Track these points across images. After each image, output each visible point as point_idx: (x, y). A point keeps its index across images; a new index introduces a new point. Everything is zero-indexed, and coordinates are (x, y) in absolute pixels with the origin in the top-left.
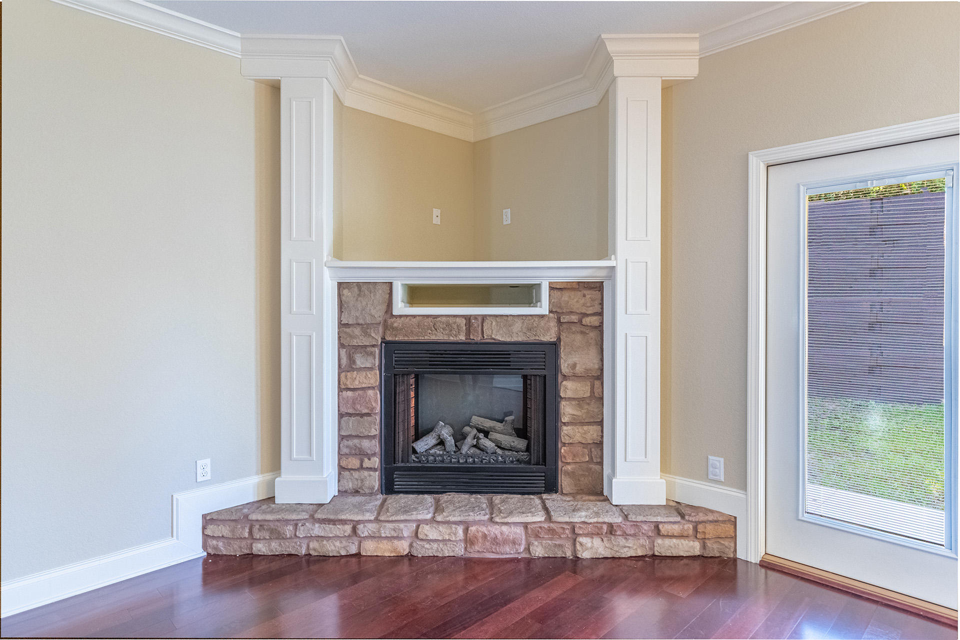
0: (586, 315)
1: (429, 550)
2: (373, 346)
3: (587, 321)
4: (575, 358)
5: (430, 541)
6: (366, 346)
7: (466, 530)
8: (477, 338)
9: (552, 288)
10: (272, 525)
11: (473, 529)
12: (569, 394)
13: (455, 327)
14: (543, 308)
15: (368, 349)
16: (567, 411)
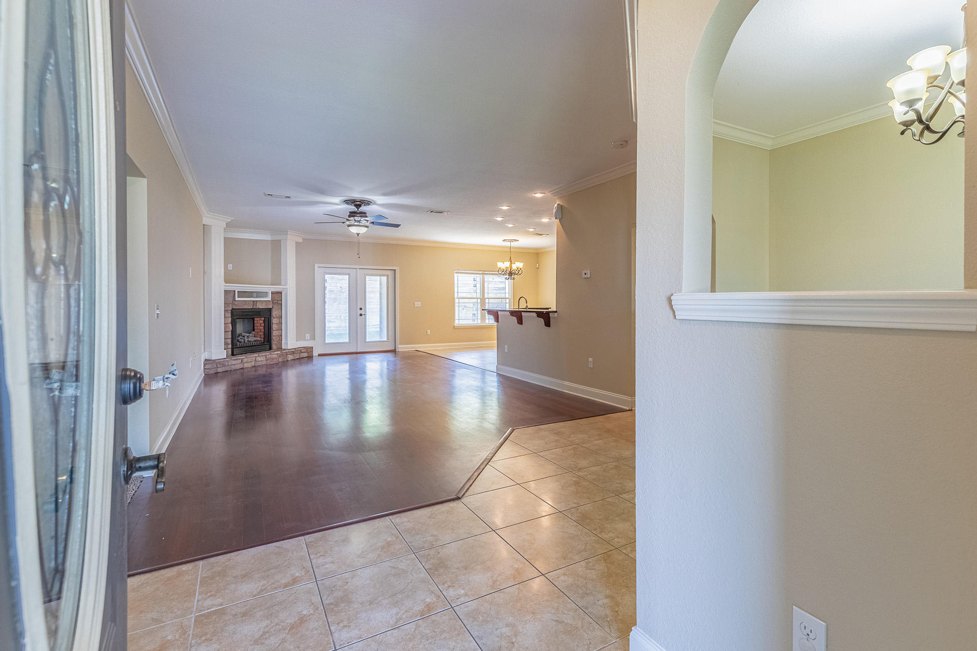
0: (278, 301)
1: (259, 364)
2: (231, 310)
3: (278, 302)
4: (276, 313)
5: (259, 361)
6: (229, 310)
7: (266, 357)
8: (255, 307)
9: (272, 293)
10: (223, 363)
11: (267, 356)
12: (276, 322)
13: (250, 304)
14: (269, 298)
16: (274, 327)
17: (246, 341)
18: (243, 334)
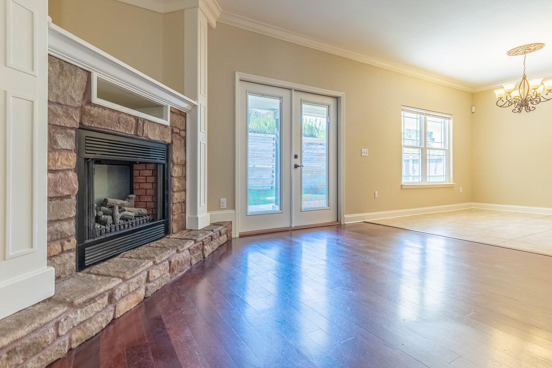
0: (181, 130)
1: (156, 287)
2: (72, 128)
3: (181, 133)
4: (177, 155)
5: (154, 281)
6: (66, 128)
7: (170, 264)
8: (140, 135)
9: (171, 111)
11: (173, 261)
12: (177, 174)
13: (130, 123)
14: (168, 122)
15: (69, 131)
17: (118, 220)
18: (111, 201)
